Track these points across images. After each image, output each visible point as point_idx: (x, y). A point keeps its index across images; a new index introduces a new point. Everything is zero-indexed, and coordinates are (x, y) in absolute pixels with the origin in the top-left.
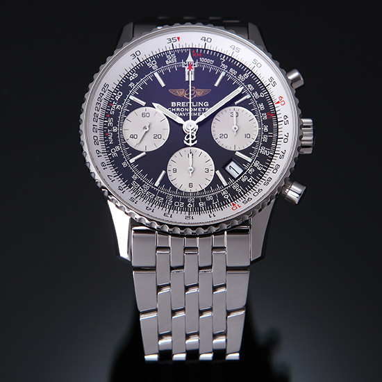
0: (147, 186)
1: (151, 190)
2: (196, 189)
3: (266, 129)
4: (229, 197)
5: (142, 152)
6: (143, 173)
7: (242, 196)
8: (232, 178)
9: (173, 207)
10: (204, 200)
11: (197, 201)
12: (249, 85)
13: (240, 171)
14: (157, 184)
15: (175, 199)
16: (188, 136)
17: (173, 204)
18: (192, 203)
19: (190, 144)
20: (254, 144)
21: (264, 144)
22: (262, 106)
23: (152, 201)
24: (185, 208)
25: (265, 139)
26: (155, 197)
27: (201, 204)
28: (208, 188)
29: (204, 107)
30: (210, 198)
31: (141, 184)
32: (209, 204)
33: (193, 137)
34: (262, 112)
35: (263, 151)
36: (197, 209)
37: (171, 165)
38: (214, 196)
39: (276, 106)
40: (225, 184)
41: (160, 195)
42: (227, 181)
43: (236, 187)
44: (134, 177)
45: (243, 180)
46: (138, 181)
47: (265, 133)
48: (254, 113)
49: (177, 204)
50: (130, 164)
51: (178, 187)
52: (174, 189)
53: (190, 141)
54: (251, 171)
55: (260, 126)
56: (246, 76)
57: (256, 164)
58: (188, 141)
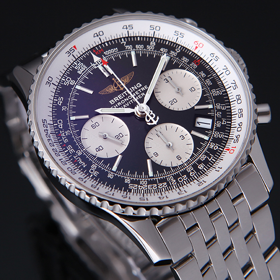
0: (144, 182)
1: (149, 183)
2: (186, 158)
3: (203, 75)
4: (219, 147)
5: (117, 156)
6: (132, 173)
7: (228, 139)
8: (208, 130)
9: (179, 185)
10: (200, 162)
11: (195, 167)
12: (162, 50)
13: (210, 121)
14: (151, 174)
15: (176, 177)
16: (148, 118)
17: (177, 181)
18: (192, 171)
19: (155, 123)
20: (204, 92)
21: (212, 87)
22: (185, 60)
23: (158, 190)
24: (190, 179)
25: (209, 82)
26: (157, 186)
27: (201, 167)
28: (195, 151)
29: (139, 89)
30: (203, 158)
31: (138, 182)
32: (206, 162)
33: (152, 116)
34: (189, 63)
35: (215, 92)
36: (200, 173)
37: (150, 152)
38: (206, 154)
39: (196, 52)
40: (206, 138)
41: (161, 181)
42: (206, 134)
43: (217, 135)
44: (127, 181)
45: (219, 125)
46: (133, 182)
47: (206, 78)
48: (183, 68)
49: (180, 180)
50: (115, 172)
51: (169, 165)
52: (168, 169)
53: (153, 120)
54: (219, 114)
55: (197, 75)
56: (153, 43)
57: (218, 106)
58: (151, 122)
